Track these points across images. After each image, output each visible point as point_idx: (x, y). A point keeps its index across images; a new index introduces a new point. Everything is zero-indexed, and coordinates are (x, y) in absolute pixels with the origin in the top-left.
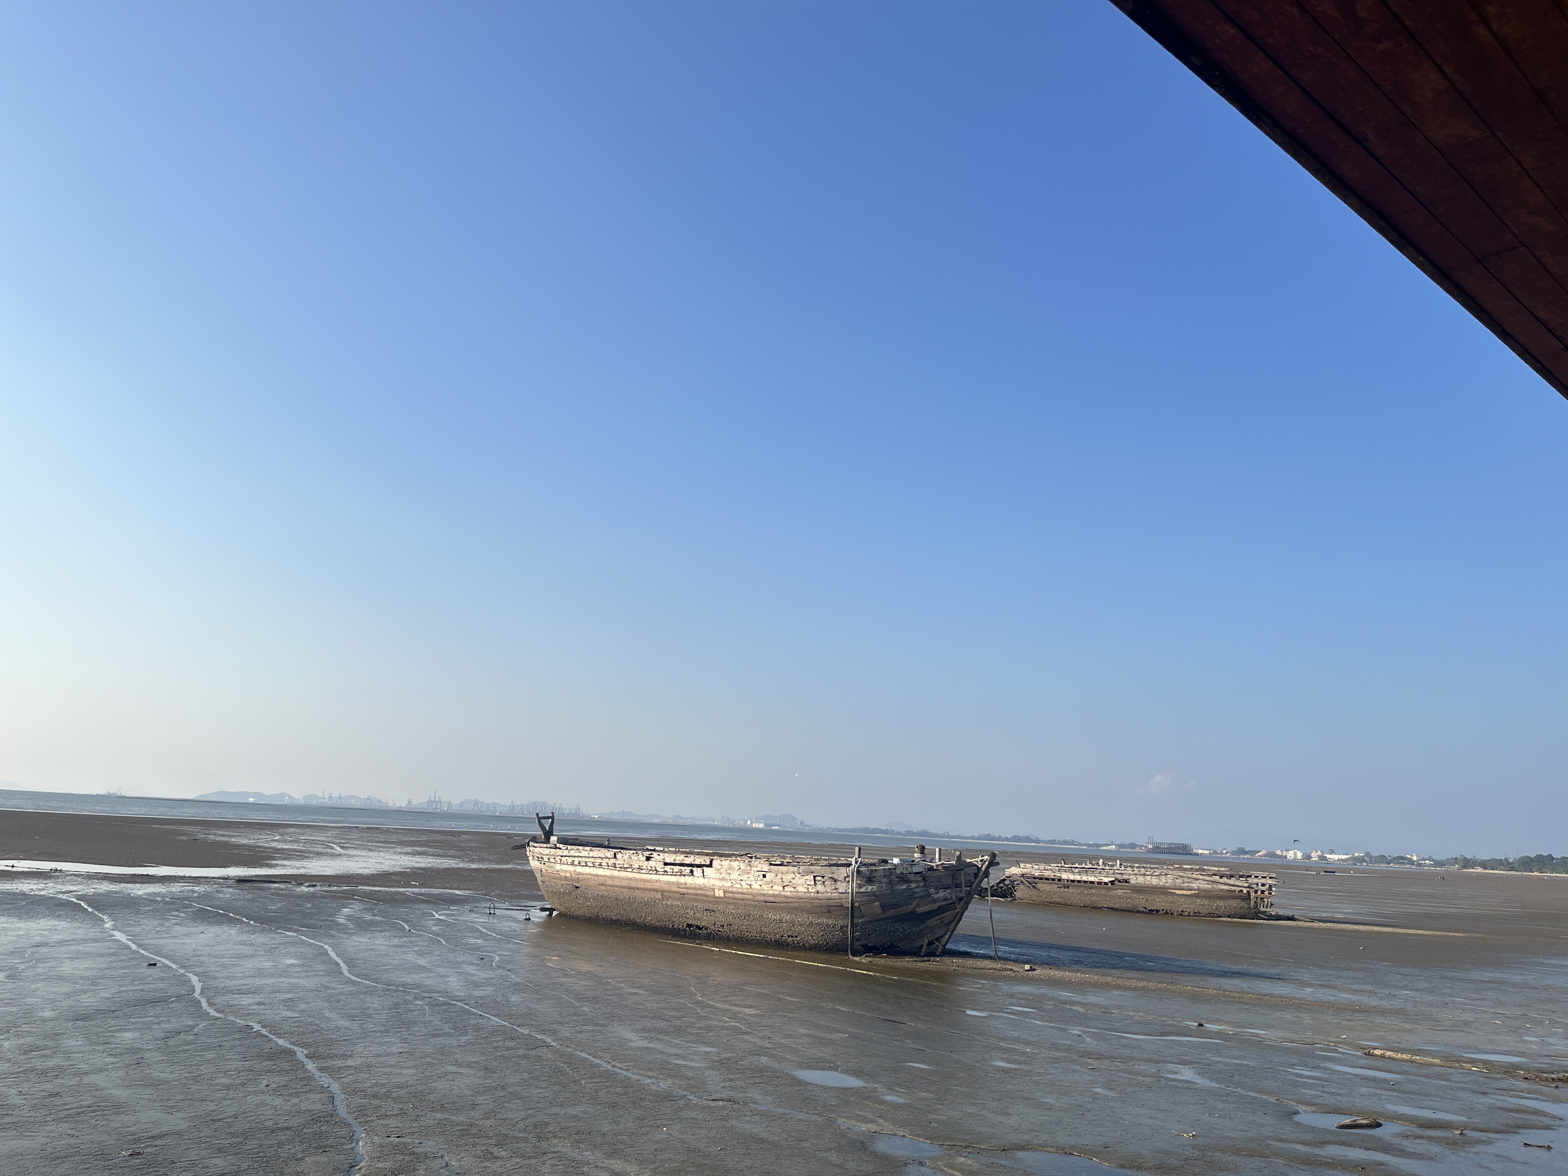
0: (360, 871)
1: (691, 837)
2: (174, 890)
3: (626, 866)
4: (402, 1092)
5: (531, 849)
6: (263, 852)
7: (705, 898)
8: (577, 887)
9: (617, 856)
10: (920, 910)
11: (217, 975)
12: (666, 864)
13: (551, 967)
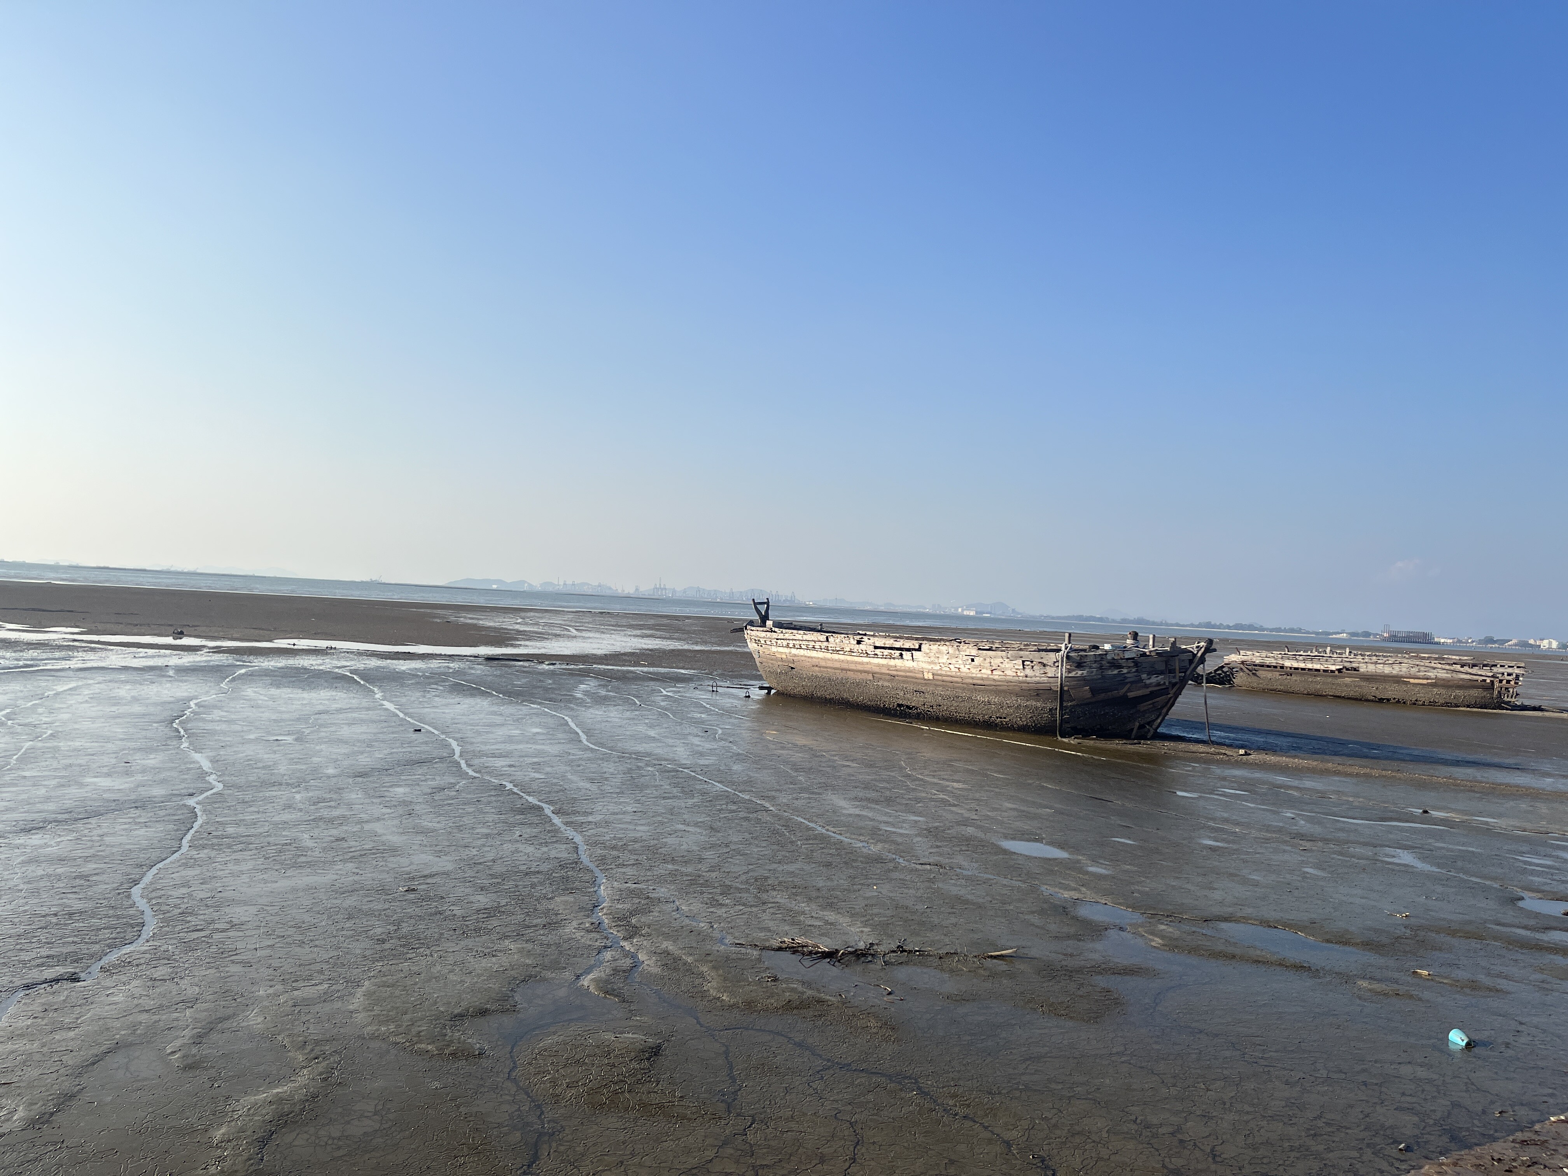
0: (595, 652)
1: (902, 624)
2: (432, 666)
3: (838, 649)
4: (637, 846)
5: (749, 632)
6: (508, 633)
7: (915, 680)
8: (792, 668)
9: (830, 640)
10: (1131, 695)
11: (474, 740)
12: (876, 647)
13: (770, 740)
